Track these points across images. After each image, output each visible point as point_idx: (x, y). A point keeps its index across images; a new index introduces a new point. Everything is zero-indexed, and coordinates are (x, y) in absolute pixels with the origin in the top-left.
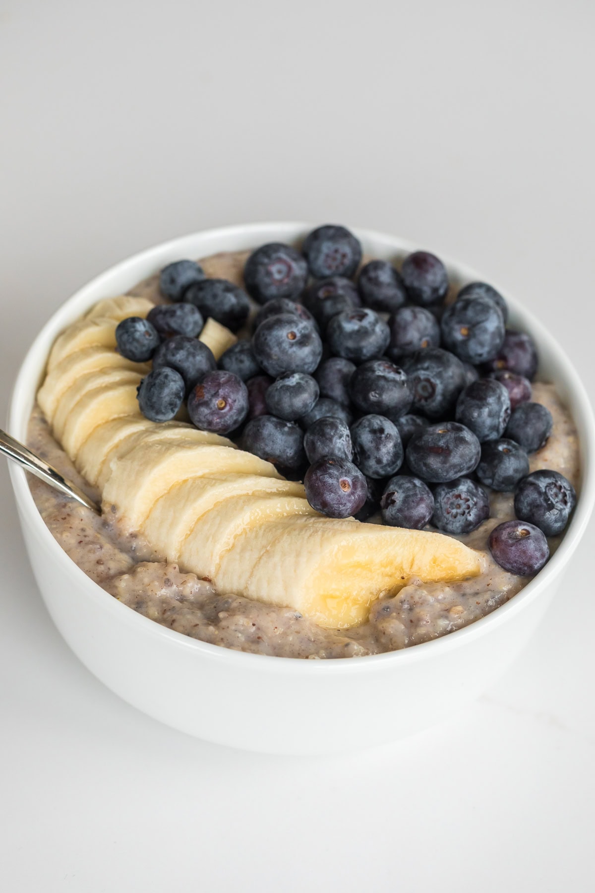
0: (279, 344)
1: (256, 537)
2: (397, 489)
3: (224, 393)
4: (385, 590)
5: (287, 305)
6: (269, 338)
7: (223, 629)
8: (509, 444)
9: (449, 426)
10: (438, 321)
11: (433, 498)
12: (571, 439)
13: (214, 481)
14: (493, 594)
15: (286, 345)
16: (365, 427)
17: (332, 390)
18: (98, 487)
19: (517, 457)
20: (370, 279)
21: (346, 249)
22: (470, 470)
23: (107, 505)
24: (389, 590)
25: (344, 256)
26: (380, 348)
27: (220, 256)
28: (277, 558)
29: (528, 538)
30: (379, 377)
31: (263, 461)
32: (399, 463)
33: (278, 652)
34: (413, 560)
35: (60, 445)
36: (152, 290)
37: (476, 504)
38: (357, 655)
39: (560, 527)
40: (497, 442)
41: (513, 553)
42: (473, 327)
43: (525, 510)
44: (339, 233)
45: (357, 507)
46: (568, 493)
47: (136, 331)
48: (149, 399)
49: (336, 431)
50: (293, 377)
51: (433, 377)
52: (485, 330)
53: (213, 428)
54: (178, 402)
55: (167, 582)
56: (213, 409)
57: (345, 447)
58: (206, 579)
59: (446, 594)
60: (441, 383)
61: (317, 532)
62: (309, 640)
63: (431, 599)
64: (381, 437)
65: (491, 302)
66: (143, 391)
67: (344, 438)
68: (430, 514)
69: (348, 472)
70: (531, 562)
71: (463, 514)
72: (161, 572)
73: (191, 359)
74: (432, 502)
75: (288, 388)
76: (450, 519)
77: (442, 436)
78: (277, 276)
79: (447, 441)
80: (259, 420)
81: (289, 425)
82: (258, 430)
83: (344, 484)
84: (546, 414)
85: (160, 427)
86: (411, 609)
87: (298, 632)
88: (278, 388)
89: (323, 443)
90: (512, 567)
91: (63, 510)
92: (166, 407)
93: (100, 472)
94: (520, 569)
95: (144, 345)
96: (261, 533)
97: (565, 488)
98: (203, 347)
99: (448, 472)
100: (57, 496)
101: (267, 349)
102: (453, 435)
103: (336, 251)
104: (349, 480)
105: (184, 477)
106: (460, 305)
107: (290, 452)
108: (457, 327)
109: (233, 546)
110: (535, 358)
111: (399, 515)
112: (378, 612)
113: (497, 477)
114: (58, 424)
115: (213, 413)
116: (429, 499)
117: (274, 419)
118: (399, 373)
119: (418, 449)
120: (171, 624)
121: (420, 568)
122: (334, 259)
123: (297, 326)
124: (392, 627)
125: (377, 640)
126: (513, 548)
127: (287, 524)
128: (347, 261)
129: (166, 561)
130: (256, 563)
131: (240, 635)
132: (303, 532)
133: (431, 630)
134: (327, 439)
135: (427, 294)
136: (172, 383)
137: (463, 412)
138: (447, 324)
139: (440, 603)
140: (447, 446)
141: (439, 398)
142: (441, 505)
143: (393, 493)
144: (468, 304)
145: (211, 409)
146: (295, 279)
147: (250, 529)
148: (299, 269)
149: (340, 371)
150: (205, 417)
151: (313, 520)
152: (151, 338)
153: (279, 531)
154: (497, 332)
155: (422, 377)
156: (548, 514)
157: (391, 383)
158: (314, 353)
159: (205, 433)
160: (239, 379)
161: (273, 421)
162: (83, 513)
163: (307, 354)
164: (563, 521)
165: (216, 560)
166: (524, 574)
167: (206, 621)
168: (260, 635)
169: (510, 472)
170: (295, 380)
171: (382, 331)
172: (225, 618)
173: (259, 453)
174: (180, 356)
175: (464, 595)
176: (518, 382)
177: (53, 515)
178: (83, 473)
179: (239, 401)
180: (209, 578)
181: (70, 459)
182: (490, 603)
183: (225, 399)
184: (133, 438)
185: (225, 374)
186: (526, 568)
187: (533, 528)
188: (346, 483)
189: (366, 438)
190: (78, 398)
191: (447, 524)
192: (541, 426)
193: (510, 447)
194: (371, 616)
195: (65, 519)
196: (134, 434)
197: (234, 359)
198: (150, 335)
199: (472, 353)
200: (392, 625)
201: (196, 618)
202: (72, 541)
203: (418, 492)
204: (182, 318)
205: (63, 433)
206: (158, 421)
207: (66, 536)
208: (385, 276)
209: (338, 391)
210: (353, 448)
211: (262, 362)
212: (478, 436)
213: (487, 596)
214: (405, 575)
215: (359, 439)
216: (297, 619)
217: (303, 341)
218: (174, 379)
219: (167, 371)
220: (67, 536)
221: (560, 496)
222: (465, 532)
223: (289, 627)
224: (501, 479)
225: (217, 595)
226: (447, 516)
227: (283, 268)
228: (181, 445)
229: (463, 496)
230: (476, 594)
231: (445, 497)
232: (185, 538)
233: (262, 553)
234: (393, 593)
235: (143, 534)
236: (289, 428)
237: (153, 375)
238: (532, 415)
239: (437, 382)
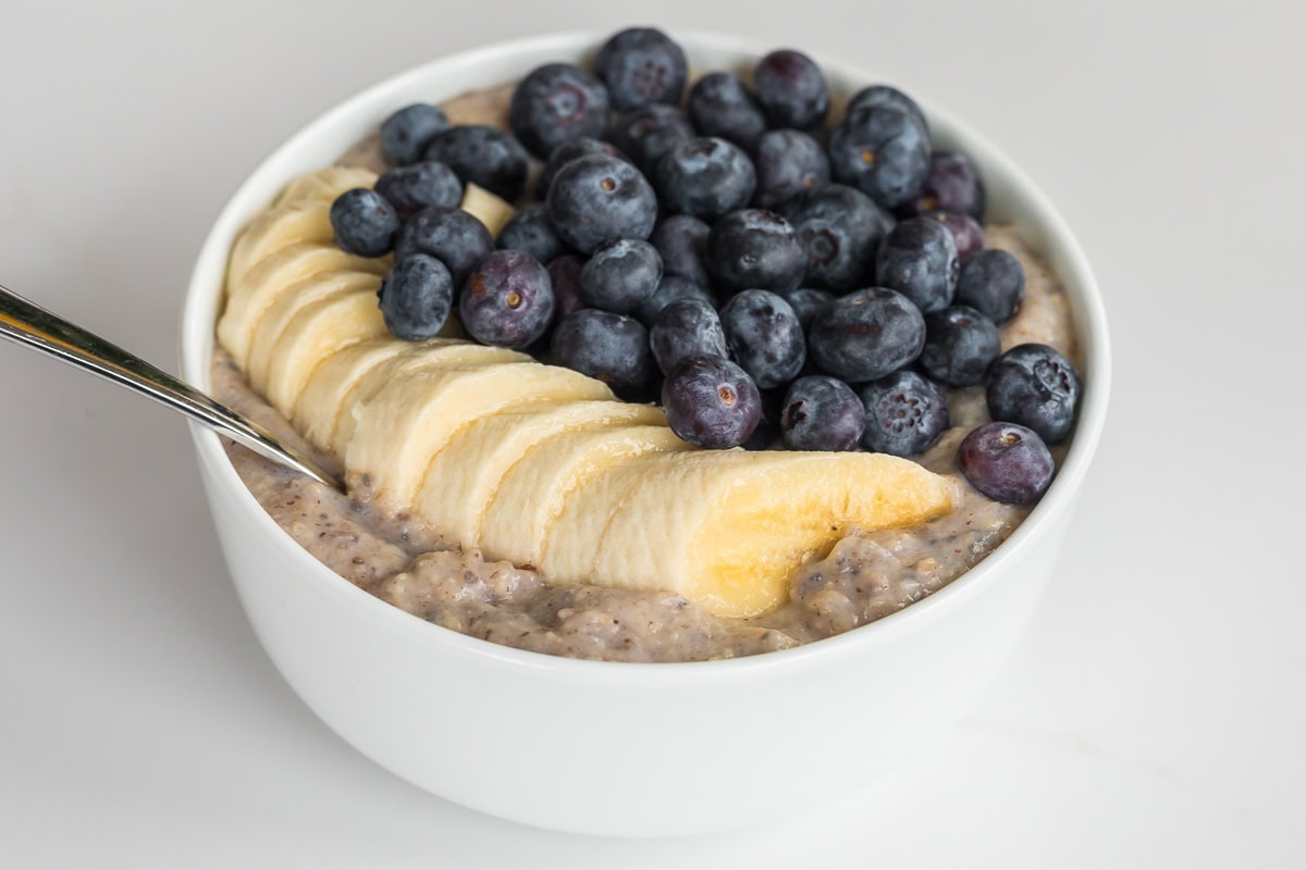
0: (592, 198)
1: (599, 491)
2: (805, 397)
3: (516, 282)
4: (810, 550)
5: (591, 145)
6: (574, 191)
7: (569, 633)
8: (965, 312)
9: (871, 293)
10: (825, 146)
11: (861, 404)
12: (1056, 299)
13: (519, 416)
14: (978, 535)
15: (601, 200)
16: (742, 308)
17: (680, 264)
18: (335, 453)
19: (981, 329)
20: (708, 101)
21: (663, 60)
22: (914, 355)
23: (355, 476)
24: (816, 550)
25: (662, 71)
26: (743, 194)
27: (468, 95)
28: (636, 518)
29: (1021, 444)
30: (753, 231)
31: (590, 379)
32: (801, 358)
33: (658, 656)
34: (847, 500)
35: (265, 400)
36: (372, 155)
37: (928, 407)
38: (783, 648)
39: (1064, 426)
40: (946, 312)
41: (1001, 469)
42: (882, 150)
43: (1006, 405)
44: (651, 39)
45: (749, 428)
46: (1067, 374)
47: (363, 207)
48: (401, 304)
49: (699, 318)
50: (620, 245)
51: (833, 226)
52: (901, 150)
53: (504, 338)
54: (447, 305)
55: (469, 578)
56: (503, 308)
57: (717, 342)
58: (528, 567)
59: (906, 543)
60: (847, 234)
61: (692, 470)
62: (705, 636)
63: (885, 553)
64: (769, 321)
65: (903, 108)
66: (388, 295)
67: (712, 327)
68: (861, 428)
69: (728, 375)
70: (1030, 481)
71: (912, 423)
72: (456, 563)
73: (456, 238)
74: (860, 410)
75: (615, 261)
76: (892, 434)
77: (865, 307)
78: (563, 112)
79: (874, 314)
80: (577, 317)
81: (623, 319)
82: (577, 331)
83: (725, 393)
84: (1015, 263)
85: (421, 349)
86: (855, 572)
87: (685, 627)
88: (600, 263)
89: (682, 337)
90: (1002, 491)
91: (288, 491)
92: (428, 314)
93: (336, 429)
94: (1014, 493)
95: (377, 229)
96: (605, 484)
97: (1062, 367)
98: (471, 219)
99: (880, 361)
100: (275, 471)
101: (573, 209)
102: (880, 304)
103: (649, 65)
104: (731, 386)
105: (472, 418)
106: (855, 118)
107: (631, 361)
108: (854, 150)
109: (565, 511)
110: (980, 188)
111: (814, 434)
112: (804, 584)
113: (955, 362)
114: (257, 367)
115: (502, 315)
116: (856, 405)
117: (600, 313)
118: (782, 223)
119: (828, 332)
120: (487, 636)
121: (858, 513)
122: (647, 78)
123: (614, 170)
124: (830, 603)
125: (809, 626)
126: (1000, 462)
127: (644, 466)
128: (668, 79)
129: (460, 548)
130: (604, 532)
131: (597, 640)
132: (672, 473)
133: (891, 598)
134: (687, 330)
135: (799, 111)
136: (433, 276)
137: (888, 272)
138: (839, 148)
139: (898, 557)
140: (875, 321)
141: (845, 258)
142: (874, 415)
143: (800, 404)
144: (867, 114)
145: (498, 308)
146: (592, 112)
147: (588, 481)
148: (595, 97)
149: (687, 233)
150: (490, 323)
151: (683, 454)
152: (387, 217)
153: (634, 478)
154: (920, 150)
155: (816, 229)
156: (1042, 409)
157: (771, 239)
158: (645, 208)
159: (493, 349)
160: (534, 260)
161: (599, 316)
162: (319, 491)
163: (636, 209)
164: (1067, 416)
165: (541, 535)
166: (1021, 500)
167: (539, 627)
168: (628, 637)
169: (975, 353)
170: (623, 249)
171: (744, 168)
172: (569, 618)
173: (583, 367)
174: (439, 235)
175: (933, 542)
176: (962, 225)
177: (273, 500)
178: (308, 435)
179: (541, 293)
180: (532, 564)
181: (284, 417)
182: (976, 549)
183: (518, 291)
184: (381, 370)
185: (514, 253)
186: (1023, 491)
187: (1025, 431)
188: (728, 391)
189: (746, 324)
190: (285, 321)
191: (888, 442)
192: (1009, 283)
193: (968, 317)
194: (793, 593)
195: (292, 503)
196: (380, 364)
197: (520, 235)
198: (384, 213)
199: (884, 188)
200: (830, 600)
201: (524, 623)
202: (311, 535)
203: (838, 396)
204: (430, 183)
205: (267, 380)
206: (417, 338)
207: (298, 526)
208: (730, 94)
209: (689, 265)
210: (728, 344)
211: (566, 231)
212: (917, 304)
213: (970, 539)
214: (837, 524)
215: (735, 329)
216: (681, 606)
217: (627, 191)
218: (436, 269)
219: (423, 258)
220: (301, 528)
221: (1058, 380)
222: (918, 451)
223: (671, 621)
224: (962, 365)
225: (548, 588)
226: (887, 430)
227: (571, 98)
228: (460, 368)
229: (908, 397)
230: (952, 538)
231: (880, 401)
232: (487, 509)
233: (611, 514)
234: (822, 553)
235: (417, 513)
236: (624, 323)
237: (402, 268)
238: (993, 266)
239: (840, 233)
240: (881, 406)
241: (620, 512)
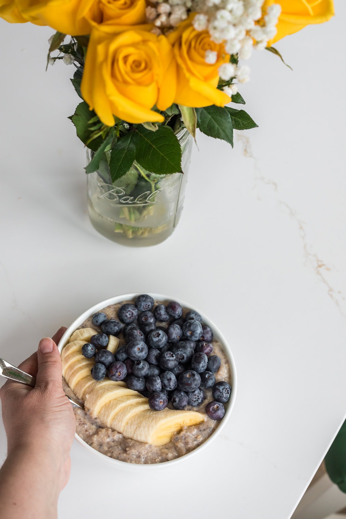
0: (135, 353)
1: (135, 421)
4: (176, 431)
7: (128, 454)
9: (190, 373)
14: (210, 429)
21: (149, 303)
28: (142, 428)
30: (168, 360)
34: (184, 422)
37: (201, 396)
39: (227, 401)
46: (229, 390)
50: (141, 364)
51: (183, 353)
53: (117, 381)
55: (109, 436)
58: (120, 433)
60: (186, 355)
63: (191, 435)
65: (198, 323)
66: (93, 373)
71: (197, 400)
72: (106, 432)
77: (189, 379)
78: (129, 316)
81: (141, 379)
83: (161, 402)
86: (185, 439)
87: (151, 451)
103: (146, 304)
104: (162, 400)
108: (188, 331)
113: (206, 387)
115: (117, 378)
116: (186, 398)
119: (182, 383)
120: (112, 454)
121: (186, 423)
123: (140, 345)
127: (144, 415)
129: (107, 427)
132: (149, 419)
134: (154, 385)
138: (185, 330)
140: (191, 383)
141: (185, 359)
143: (175, 398)
145: (116, 376)
148: (135, 313)
150: (114, 379)
152: (93, 350)
154: (201, 333)
160: (123, 364)
161: (136, 379)
165: (123, 427)
167: (123, 451)
168: (140, 455)
175: (200, 431)
178: (77, 396)
179: (124, 372)
182: (209, 432)
183: (120, 372)
187: (220, 404)
189: (166, 382)
201: (119, 450)
206: (99, 381)
213: (208, 430)
215: (163, 382)
216: (150, 446)
217: (142, 350)
221: (227, 391)
222: (198, 405)
223: (148, 450)
224: (208, 387)
225: (124, 438)
226: (192, 402)
229: (197, 395)
230: (204, 430)
232: (112, 420)
233: (137, 426)
236: (141, 381)
239: (184, 355)
240: (191, 397)
241: (139, 426)
